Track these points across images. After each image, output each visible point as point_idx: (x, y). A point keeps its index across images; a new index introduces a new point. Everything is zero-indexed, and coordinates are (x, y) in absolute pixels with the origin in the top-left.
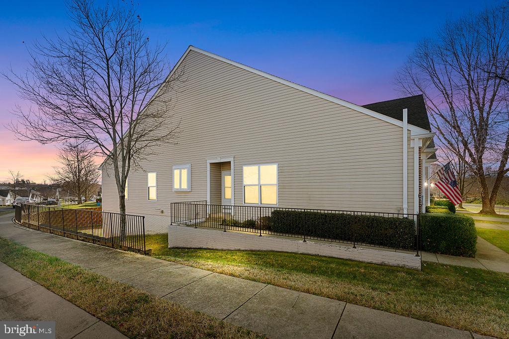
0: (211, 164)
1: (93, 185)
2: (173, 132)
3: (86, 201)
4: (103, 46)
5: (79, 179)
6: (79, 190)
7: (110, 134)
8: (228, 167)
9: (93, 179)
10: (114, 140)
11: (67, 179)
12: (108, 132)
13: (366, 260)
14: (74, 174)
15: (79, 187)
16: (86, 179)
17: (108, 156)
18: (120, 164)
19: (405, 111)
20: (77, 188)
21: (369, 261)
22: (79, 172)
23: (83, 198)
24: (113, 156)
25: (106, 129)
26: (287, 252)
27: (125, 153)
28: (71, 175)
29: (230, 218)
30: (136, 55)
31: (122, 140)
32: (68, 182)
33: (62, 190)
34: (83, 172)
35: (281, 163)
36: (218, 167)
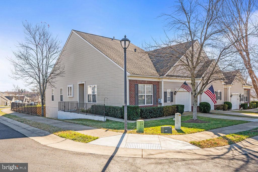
0: (79, 84)
35: (97, 85)
36: (82, 86)
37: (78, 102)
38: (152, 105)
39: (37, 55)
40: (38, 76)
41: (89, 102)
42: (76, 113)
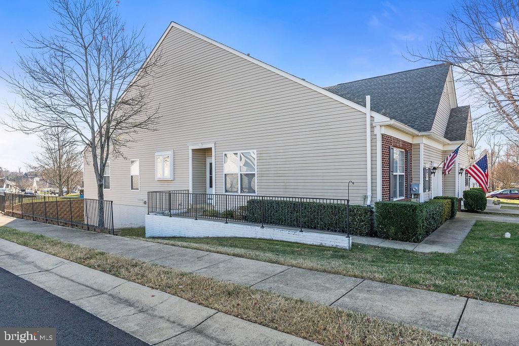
0: (193, 150)
1: (76, 173)
2: (152, 118)
3: (68, 192)
4: (81, 35)
5: (59, 167)
6: (60, 180)
7: (88, 123)
8: (209, 154)
9: (76, 166)
10: (92, 128)
11: (46, 167)
12: (86, 121)
13: (309, 243)
14: (55, 161)
15: (60, 176)
16: (68, 166)
17: (87, 144)
18: (98, 151)
19: (368, 98)
20: (58, 177)
21: (311, 243)
22: (60, 158)
23: (65, 189)
24: (92, 145)
25: (84, 117)
26: (248, 238)
27: (103, 140)
28: (51, 162)
29: (211, 208)
30: (114, 41)
31: (101, 127)
32: (47, 170)
33: (41, 180)
34: (65, 157)
35: (258, 150)
36: (202, 154)
37: (191, 191)
38: (404, 198)
39: (87, 75)
40: (89, 125)
41: (226, 191)
42: (191, 217)
